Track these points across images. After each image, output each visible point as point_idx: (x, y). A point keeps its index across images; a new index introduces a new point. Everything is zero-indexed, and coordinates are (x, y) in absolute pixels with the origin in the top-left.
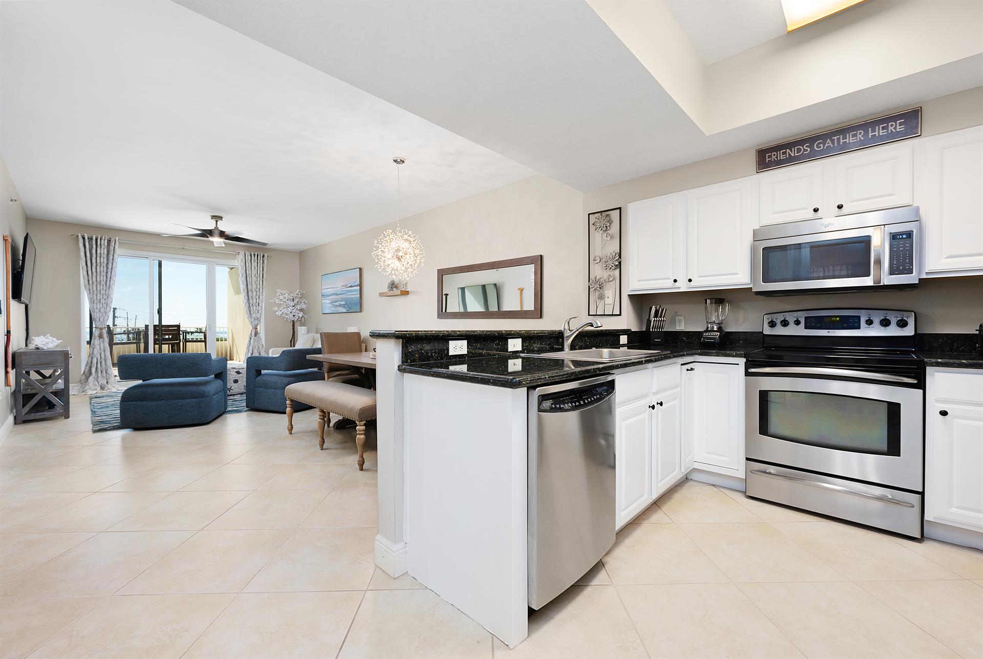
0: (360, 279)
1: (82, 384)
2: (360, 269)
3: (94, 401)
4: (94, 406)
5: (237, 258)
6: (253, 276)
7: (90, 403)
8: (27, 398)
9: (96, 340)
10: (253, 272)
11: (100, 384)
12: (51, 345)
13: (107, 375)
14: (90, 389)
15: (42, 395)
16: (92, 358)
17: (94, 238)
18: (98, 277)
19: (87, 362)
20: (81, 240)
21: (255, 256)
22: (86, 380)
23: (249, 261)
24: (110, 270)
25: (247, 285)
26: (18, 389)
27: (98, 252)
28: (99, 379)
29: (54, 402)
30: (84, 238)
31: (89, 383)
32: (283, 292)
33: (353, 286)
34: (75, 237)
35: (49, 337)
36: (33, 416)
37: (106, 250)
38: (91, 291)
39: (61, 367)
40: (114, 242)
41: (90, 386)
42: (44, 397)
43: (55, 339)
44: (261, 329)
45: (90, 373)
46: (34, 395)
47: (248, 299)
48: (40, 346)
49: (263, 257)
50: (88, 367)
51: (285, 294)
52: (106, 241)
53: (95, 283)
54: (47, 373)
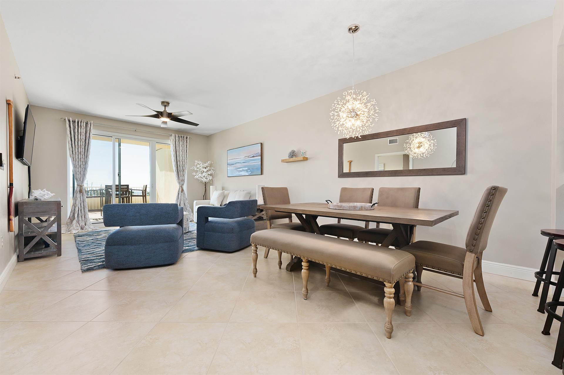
0: (261, 151)
1: (68, 225)
2: (261, 144)
3: (78, 239)
4: (78, 244)
5: (170, 139)
6: (180, 151)
7: (76, 241)
8: (28, 240)
9: (78, 194)
10: (180, 148)
11: (80, 225)
12: (47, 197)
13: (85, 219)
14: (74, 229)
15: (40, 238)
16: (75, 207)
17: (76, 121)
18: (79, 149)
19: (72, 210)
20: (67, 122)
21: (181, 137)
22: (71, 223)
23: (178, 141)
24: (87, 144)
25: (177, 157)
26: (20, 233)
27: (79, 131)
28: (80, 222)
29: (49, 243)
30: (69, 121)
31: (73, 225)
32: (199, 162)
33: (255, 157)
34: (63, 120)
35: (45, 191)
36: (32, 255)
37: (84, 130)
38: (74, 159)
39: (54, 214)
40: (90, 124)
41: (73, 227)
42: (41, 239)
43: (49, 193)
44: (185, 187)
45: (74, 218)
46: (34, 237)
47: (177, 167)
48: (38, 197)
49: (186, 138)
50: (72, 213)
51: (200, 164)
52: (85, 123)
53: (77, 153)
54: (44, 219)
